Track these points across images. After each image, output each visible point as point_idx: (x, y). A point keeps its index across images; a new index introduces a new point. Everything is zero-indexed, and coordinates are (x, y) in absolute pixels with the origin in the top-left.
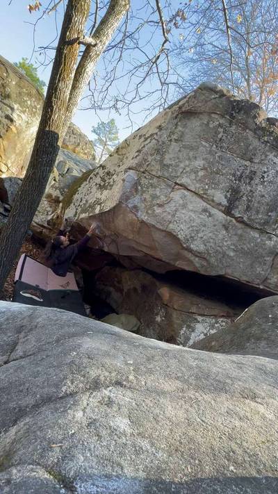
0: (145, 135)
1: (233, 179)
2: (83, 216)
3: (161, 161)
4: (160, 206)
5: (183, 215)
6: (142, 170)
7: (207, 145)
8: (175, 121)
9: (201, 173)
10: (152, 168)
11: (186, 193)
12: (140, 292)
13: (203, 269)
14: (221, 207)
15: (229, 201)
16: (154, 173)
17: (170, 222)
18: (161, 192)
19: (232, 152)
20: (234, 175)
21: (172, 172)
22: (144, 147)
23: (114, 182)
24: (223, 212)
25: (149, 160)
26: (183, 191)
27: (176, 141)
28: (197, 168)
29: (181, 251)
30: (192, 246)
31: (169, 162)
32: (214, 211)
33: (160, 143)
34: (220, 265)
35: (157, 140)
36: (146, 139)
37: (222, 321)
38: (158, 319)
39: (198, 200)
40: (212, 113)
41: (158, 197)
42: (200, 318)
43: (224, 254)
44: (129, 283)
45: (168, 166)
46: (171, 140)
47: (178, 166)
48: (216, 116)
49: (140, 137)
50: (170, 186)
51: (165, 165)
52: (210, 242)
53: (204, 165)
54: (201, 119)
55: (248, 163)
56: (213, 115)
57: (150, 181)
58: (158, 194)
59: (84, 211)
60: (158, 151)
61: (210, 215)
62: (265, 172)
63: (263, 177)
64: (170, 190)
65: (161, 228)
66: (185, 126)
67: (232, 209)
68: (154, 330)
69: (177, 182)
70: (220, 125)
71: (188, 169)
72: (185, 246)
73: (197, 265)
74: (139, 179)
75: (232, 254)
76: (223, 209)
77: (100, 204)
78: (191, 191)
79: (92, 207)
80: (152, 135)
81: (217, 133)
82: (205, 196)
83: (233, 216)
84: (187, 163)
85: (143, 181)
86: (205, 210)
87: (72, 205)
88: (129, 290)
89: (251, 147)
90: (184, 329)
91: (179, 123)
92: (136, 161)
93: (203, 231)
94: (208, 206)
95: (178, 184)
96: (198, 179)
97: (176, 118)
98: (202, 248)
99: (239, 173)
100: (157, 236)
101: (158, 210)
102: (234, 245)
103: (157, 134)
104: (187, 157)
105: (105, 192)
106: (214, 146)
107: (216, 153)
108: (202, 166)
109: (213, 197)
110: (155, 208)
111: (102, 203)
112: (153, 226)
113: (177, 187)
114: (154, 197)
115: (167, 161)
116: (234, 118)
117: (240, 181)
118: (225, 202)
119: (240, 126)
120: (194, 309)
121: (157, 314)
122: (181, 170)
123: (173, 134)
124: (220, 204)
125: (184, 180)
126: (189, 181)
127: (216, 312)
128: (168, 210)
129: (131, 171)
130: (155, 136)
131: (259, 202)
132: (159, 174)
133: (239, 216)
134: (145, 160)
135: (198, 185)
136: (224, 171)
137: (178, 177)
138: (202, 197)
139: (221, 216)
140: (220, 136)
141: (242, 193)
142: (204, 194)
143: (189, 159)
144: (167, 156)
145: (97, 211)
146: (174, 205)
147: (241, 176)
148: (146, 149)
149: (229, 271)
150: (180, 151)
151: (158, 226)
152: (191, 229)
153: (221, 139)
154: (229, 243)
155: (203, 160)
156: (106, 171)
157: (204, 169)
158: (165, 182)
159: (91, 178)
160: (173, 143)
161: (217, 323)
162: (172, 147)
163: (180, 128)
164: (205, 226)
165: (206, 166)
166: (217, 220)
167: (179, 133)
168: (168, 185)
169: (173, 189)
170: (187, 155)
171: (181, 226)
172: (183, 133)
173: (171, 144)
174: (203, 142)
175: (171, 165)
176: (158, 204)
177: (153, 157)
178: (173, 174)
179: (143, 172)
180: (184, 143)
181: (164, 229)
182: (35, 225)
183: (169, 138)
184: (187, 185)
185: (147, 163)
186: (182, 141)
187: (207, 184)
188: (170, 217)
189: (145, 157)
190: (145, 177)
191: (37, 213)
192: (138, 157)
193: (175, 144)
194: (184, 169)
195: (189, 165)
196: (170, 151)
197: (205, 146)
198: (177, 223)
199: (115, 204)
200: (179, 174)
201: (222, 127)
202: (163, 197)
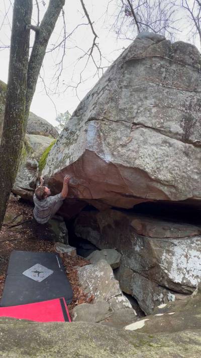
1: (184, 109)
2: (56, 171)
3: (117, 107)
4: (123, 146)
5: (146, 150)
6: (101, 118)
7: (155, 85)
8: (122, 70)
9: (154, 110)
10: (110, 115)
11: (144, 130)
12: (114, 227)
13: (173, 196)
14: (179, 136)
15: (185, 129)
16: (112, 119)
17: (136, 159)
18: (121, 133)
19: (178, 87)
20: (184, 106)
21: (128, 114)
22: (99, 98)
24: (181, 140)
25: (106, 107)
26: (141, 129)
27: (126, 87)
28: (149, 106)
29: (150, 183)
30: (159, 177)
31: (124, 106)
32: (174, 141)
33: (113, 92)
34: (188, 189)
35: (109, 90)
36: (99, 93)
37: (197, 241)
38: (137, 249)
39: (157, 133)
40: (153, 57)
41: (120, 139)
42: (176, 242)
43: (189, 178)
44: (103, 221)
45: (123, 110)
46: (121, 88)
47: (132, 108)
48: (157, 59)
49: (93, 94)
50: (129, 127)
51: (120, 110)
52: (174, 170)
53: (155, 102)
54: (144, 64)
55: (193, 94)
56: (154, 59)
57: (110, 127)
58: (119, 136)
59: (56, 168)
60: (112, 99)
61: (170, 145)
64: (129, 131)
65: (128, 165)
66: (130, 73)
67: (189, 136)
68: (135, 259)
69: (135, 121)
70: (162, 66)
71: (142, 109)
72: (153, 177)
73: (167, 193)
74: (100, 126)
75: (196, 177)
76: (181, 138)
77: (69, 157)
78: (149, 127)
79: (63, 161)
80: (103, 88)
81: (160, 73)
82: (162, 129)
83: (190, 142)
84: (140, 103)
85: (104, 127)
86: (165, 142)
87: (46, 166)
88: (104, 227)
89: (193, 79)
90: (164, 254)
91: (126, 72)
92: (94, 112)
93: (167, 161)
94: (167, 138)
95: (136, 124)
96: (153, 115)
97: (122, 67)
98: (169, 177)
99: (188, 103)
100: (126, 174)
101: (123, 151)
102: (196, 168)
103: (107, 85)
104: (138, 99)
105: (72, 147)
106: (161, 84)
107: (163, 90)
108: (153, 103)
109: (170, 128)
110: (119, 148)
111: (70, 156)
112: (121, 166)
113: (135, 126)
114: (116, 139)
115: (122, 106)
116: (172, 57)
117: (190, 109)
118: (181, 131)
119: (179, 64)
120: (168, 234)
121: (135, 244)
122: (136, 111)
123: (122, 82)
124: (177, 134)
125: (140, 119)
126: (145, 119)
127: (188, 233)
128: (131, 148)
129: (91, 121)
130: (107, 87)
132: (117, 118)
133: (196, 140)
134: (102, 109)
135: (154, 121)
136: (174, 104)
137: (134, 118)
138: (159, 131)
139: (180, 144)
140: (163, 75)
141: (194, 120)
142: (161, 127)
143: (141, 100)
144: (121, 102)
145: (68, 163)
146: (135, 143)
147: (190, 105)
148: (100, 100)
149: (196, 193)
150: (131, 95)
151: (126, 164)
152: (156, 161)
153: (165, 78)
154: (192, 167)
155: (154, 98)
156: (69, 132)
157: (156, 106)
158: (123, 124)
161: (192, 243)
162: (123, 93)
163: (127, 76)
164: (167, 156)
165: (158, 102)
166: (178, 148)
167: (127, 80)
168: (126, 126)
169: (132, 129)
170: (139, 97)
171: (146, 160)
172: (131, 79)
173: (122, 91)
174: (150, 83)
175: (126, 108)
176: (121, 145)
177: (109, 105)
178: (129, 116)
179: (102, 120)
180: (133, 88)
181: (132, 166)
182: (21, 189)
183: (120, 86)
184: (144, 123)
185: (104, 112)
186: (131, 86)
187: (161, 118)
188: (134, 154)
189: (102, 107)
190: (105, 124)
191: (21, 180)
192: (95, 109)
193: (126, 90)
194: (138, 109)
195: (142, 105)
196: (122, 96)
197: (152, 86)
198: (142, 158)
199: (82, 153)
200: (134, 115)
201: (163, 68)
202: (124, 138)
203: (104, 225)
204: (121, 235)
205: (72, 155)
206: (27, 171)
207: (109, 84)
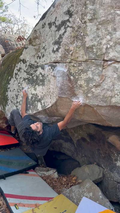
0: (54, 23)
3: (83, 45)
4: (96, 86)
6: (68, 61)
10: (77, 55)
11: (117, 65)
16: (80, 59)
17: (112, 97)
18: (93, 73)
21: (97, 52)
22: (61, 37)
23: (43, 76)
25: (72, 48)
26: (113, 65)
27: (91, 20)
31: (91, 44)
33: (76, 29)
35: (72, 27)
36: (59, 28)
38: (119, 164)
41: (92, 80)
45: (91, 47)
46: (85, 22)
47: (101, 43)
49: (50, 25)
50: (100, 65)
51: (88, 48)
57: (80, 68)
58: (91, 76)
60: (76, 37)
64: (101, 69)
65: (105, 104)
68: (118, 173)
69: (106, 58)
71: (111, 43)
74: (69, 70)
77: (40, 101)
79: (32, 103)
80: (64, 23)
84: (108, 37)
85: (73, 70)
87: (9, 102)
92: (59, 55)
95: (107, 61)
101: (97, 91)
104: (106, 32)
110: (93, 90)
112: (97, 106)
113: (106, 63)
114: (88, 81)
115: (89, 44)
121: (116, 160)
122: (105, 47)
123: (86, 15)
125: (111, 55)
126: (117, 54)
128: (105, 87)
129: (58, 64)
130: (68, 24)
132: (85, 58)
134: (68, 51)
137: (104, 54)
143: (109, 33)
144: (87, 39)
145: (40, 108)
146: (109, 81)
148: (64, 39)
150: (98, 29)
151: (102, 104)
156: (28, 64)
158: (93, 63)
159: (16, 74)
160: (88, 24)
162: (89, 29)
163: (90, 7)
167: (91, 12)
168: (97, 65)
169: (103, 66)
170: (106, 29)
172: (94, 10)
173: (86, 26)
175: (94, 46)
176: (94, 86)
177: (74, 45)
178: (99, 53)
179: (70, 62)
180: (99, 20)
183: (83, 21)
184: (116, 59)
185: (71, 53)
186: (97, 19)
188: (109, 93)
189: (67, 48)
190: (74, 66)
192: (60, 50)
193: (91, 24)
195: (111, 38)
196: (88, 32)
198: (118, 95)
199: (55, 100)
200: (104, 51)
202: (97, 78)
203: (77, 139)
204: (99, 150)
205: (42, 98)
207: (70, 19)
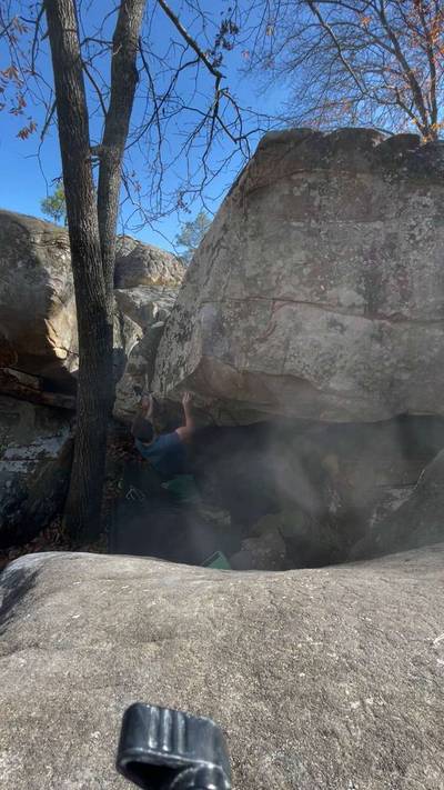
0: (211, 244)
1: (362, 258)
2: (170, 387)
3: (242, 275)
4: (262, 340)
5: (301, 342)
6: (219, 298)
7: (302, 225)
8: (242, 210)
9: (306, 271)
10: (233, 290)
11: (294, 307)
13: (366, 414)
14: (357, 311)
15: (368, 295)
16: (238, 296)
17: (285, 360)
18: (256, 320)
19: (346, 218)
20: (360, 253)
21: (262, 285)
22: (212, 263)
23: (192, 326)
24: (364, 316)
25: (225, 279)
26: (287, 307)
27: (253, 237)
28: (297, 265)
30: (332, 385)
31: (254, 273)
32: (348, 320)
33: (232, 249)
35: (226, 247)
39: (316, 311)
40: (292, 174)
41: (255, 329)
43: (392, 381)
45: (255, 278)
47: (269, 272)
48: (300, 176)
49: (207, 248)
50: (267, 307)
51: (249, 279)
52: (359, 370)
53: (307, 256)
54: (278, 191)
55: (378, 225)
56: (295, 177)
57: (237, 310)
58: (254, 324)
59: (169, 380)
60: (232, 263)
61: (344, 329)
62: (413, 227)
63: (413, 237)
64: (269, 312)
65: (275, 372)
66: (257, 211)
67: (376, 307)
69: (276, 296)
70: (312, 187)
71: (285, 272)
72: (320, 388)
74: (220, 313)
75: (405, 376)
76: (362, 311)
77: (183, 365)
78: (301, 302)
79: (176, 371)
80: (218, 243)
81: (310, 200)
82: (324, 302)
83: (382, 317)
84: (280, 263)
85: (227, 313)
86: (333, 323)
87: (156, 374)
89: (374, 198)
91: (249, 211)
92: (208, 289)
93: (341, 356)
94: (336, 316)
95: (279, 299)
96: (305, 280)
97: (241, 205)
99: (368, 247)
100: (275, 386)
101: (261, 348)
102: (403, 361)
103: (223, 238)
104: (277, 255)
105: (186, 345)
106: (313, 221)
107: (319, 231)
108: (304, 258)
109: (338, 298)
110: (256, 346)
111: (185, 363)
112: (263, 373)
113: (278, 303)
114: (249, 331)
115: (249, 273)
116: (329, 166)
117: (373, 258)
118: (360, 300)
119: (344, 174)
122: (275, 278)
123: (246, 229)
124: (353, 306)
125: (285, 290)
126: (293, 290)
128: (276, 342)
129: (207, 304)
130: (222, 242)
131: (420, 279)
132: (246, 294)
133: (393, 312)
134: (219, 282)
135: (308, 290)
136: (342, 254)
137: (273, 289)
138: (321, 306)
139: (362, 323)
140: (316, 203)
141: (384, 277)
142: (321, 300)
143: (282, 256)
144: (248, 265)
145: (183, 376)
146: (281, 332)
147: (373, 250)
148: (215, 266)
149: (412, 405)
150: (263, 250)
151: (269, 371)
152: (320, 359)
153: (320, 207)
154: (394, 360)
155: (303, 248)
156: (182, 311)
157: (309, 261)
158: (257, 303)
160: (251, 243)
162: (250, 250)
163: (252, 217)
164: (341, 347)
165: (311, 256)
166: (358, 332)
167: (253, 225)
168: (263, 307)
169: (273, 308)
170: (277, 251)
171: (304, 360)
172: (258, 222)
173: (247, 246)
174: (294, 224)
175: (258, 275)
176: (257, 339)
177: (229, 274)
178: (265, 287)
179: (222, 301)
180: (265, 236)
181: (280, 373)
182: (125, 413)
183: (242, 238)
184: (291, 297)
185: (223, 286)
186: (262, 234)
187: (321, 283)
188: (281, 352)
189: (218, 279)
190: (228, 307)
191: (123, 397)
193: (253, 242)
194: (280, 273)
195: (284, 264)
196: (249, 255)
197: (298, 228)
198: (295, 358)
199: (199, 361)
200: (274, 284)
201: (315, 189)
202: (262, 327)
205: (187, 360)
206: (130, 378)
207: (225, 236)
